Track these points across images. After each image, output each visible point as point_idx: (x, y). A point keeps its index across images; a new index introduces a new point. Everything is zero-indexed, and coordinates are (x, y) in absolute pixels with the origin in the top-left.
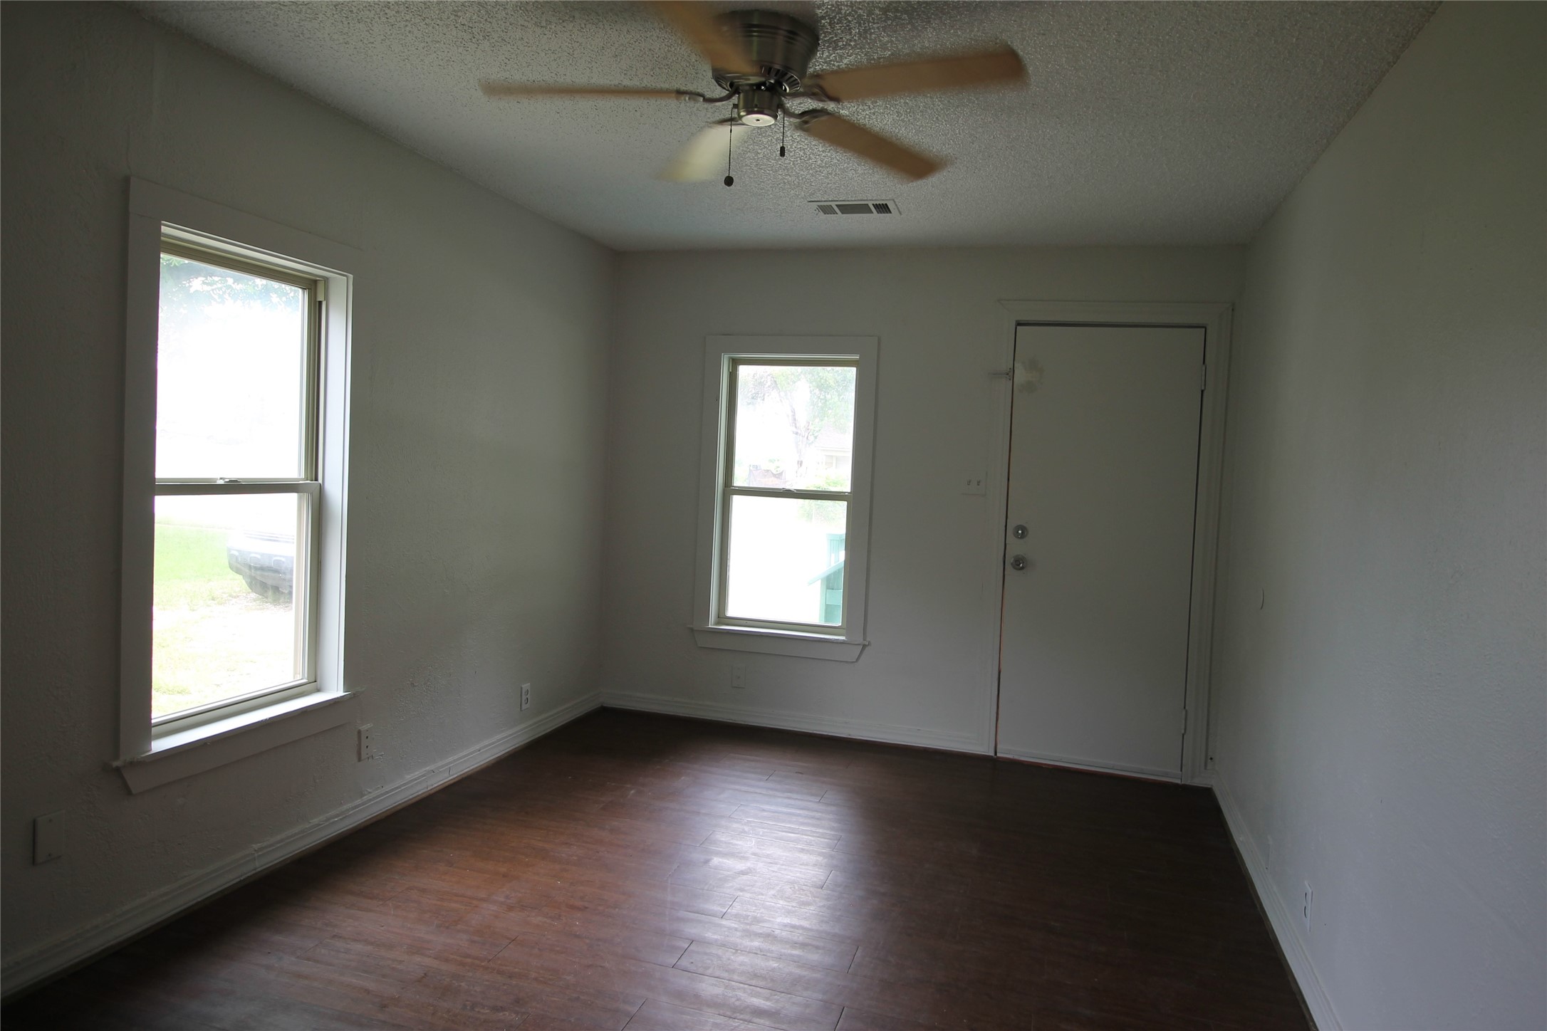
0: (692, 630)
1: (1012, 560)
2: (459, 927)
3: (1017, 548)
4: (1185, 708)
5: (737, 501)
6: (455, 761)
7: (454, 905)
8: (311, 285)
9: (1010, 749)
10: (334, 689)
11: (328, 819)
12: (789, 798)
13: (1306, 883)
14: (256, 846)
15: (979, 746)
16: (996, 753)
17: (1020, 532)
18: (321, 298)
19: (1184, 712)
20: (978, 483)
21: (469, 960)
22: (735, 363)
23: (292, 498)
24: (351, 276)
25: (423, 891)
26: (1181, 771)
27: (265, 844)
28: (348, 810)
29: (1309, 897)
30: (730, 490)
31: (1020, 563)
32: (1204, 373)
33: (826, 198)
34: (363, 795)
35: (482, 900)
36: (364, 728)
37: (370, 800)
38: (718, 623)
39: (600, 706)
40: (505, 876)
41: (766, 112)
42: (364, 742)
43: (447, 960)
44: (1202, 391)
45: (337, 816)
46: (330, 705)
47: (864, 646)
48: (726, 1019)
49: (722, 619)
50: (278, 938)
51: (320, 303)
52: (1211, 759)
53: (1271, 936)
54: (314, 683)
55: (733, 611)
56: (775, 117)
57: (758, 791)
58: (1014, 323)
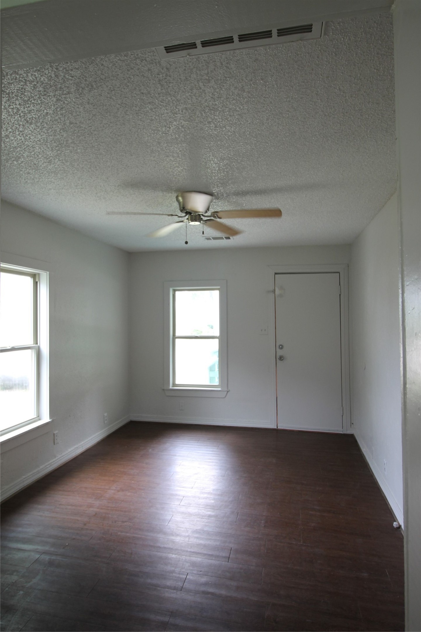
0: (163, 390)
1: (279, 357)
2: (102, 498)
3: (280, 353)
4: (342, 406)
5: (177, 341)
6: (84, 443)
7: (99, 492)
8: (34, 276)
9: (282, 426)
10: (46, 419)
11: (45, 466)
12: (207, 448)
13: (384, 460)
14: (24, 477)
15: (270, 425)
16: (277, 427)
17: (281, 347)
18: (37, 280)
19: (342, 408)
20: (265, 330)
21: (109, 508)
22: (174, 291)
23: (29, 351)
24: (48, 272)
25: (86, 488)
26: (343, 428)
27: (27, 476)
28: (51, 463)
29: (386, 464)
30: (174, 337)
31: (281, 358)
32: (340, 288)
33: (208, 235)
34: (55, 457)
35: (107, 489)
36: (55, 432)
37: (58, 459)
38: (173, 386)
39: (130, 420)
40: (113, 481)
41: (197, 221)
42: (56, 438)
43: (102, 509)
44: (340, 295)
45: (48, 465)
46: (46, 424)
47: (228, 392)
48: (201, 519)
49: (174, 385)
50: (40, 507)
51: (37, 282)
52: (353, 424)
53: (375, 481)
54: (39, 418)
55: (177, 382)
56: (200, 222)
57: (195, 446)
58: (274, 274)
